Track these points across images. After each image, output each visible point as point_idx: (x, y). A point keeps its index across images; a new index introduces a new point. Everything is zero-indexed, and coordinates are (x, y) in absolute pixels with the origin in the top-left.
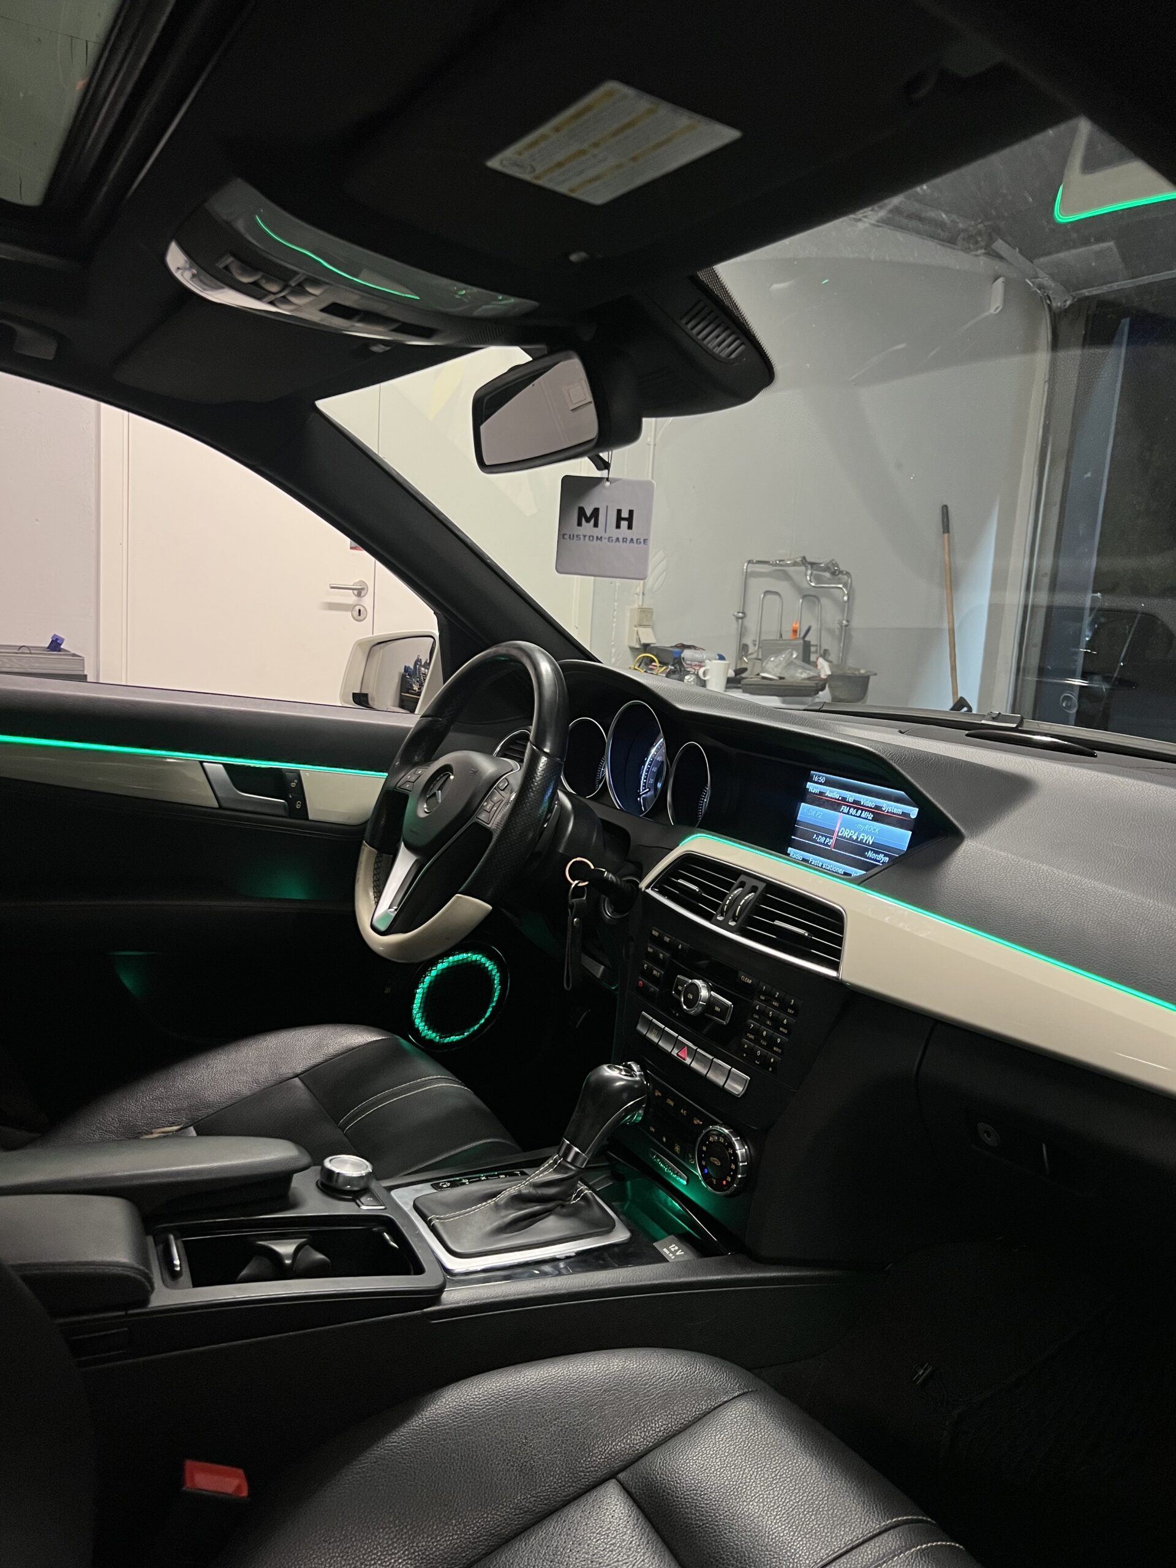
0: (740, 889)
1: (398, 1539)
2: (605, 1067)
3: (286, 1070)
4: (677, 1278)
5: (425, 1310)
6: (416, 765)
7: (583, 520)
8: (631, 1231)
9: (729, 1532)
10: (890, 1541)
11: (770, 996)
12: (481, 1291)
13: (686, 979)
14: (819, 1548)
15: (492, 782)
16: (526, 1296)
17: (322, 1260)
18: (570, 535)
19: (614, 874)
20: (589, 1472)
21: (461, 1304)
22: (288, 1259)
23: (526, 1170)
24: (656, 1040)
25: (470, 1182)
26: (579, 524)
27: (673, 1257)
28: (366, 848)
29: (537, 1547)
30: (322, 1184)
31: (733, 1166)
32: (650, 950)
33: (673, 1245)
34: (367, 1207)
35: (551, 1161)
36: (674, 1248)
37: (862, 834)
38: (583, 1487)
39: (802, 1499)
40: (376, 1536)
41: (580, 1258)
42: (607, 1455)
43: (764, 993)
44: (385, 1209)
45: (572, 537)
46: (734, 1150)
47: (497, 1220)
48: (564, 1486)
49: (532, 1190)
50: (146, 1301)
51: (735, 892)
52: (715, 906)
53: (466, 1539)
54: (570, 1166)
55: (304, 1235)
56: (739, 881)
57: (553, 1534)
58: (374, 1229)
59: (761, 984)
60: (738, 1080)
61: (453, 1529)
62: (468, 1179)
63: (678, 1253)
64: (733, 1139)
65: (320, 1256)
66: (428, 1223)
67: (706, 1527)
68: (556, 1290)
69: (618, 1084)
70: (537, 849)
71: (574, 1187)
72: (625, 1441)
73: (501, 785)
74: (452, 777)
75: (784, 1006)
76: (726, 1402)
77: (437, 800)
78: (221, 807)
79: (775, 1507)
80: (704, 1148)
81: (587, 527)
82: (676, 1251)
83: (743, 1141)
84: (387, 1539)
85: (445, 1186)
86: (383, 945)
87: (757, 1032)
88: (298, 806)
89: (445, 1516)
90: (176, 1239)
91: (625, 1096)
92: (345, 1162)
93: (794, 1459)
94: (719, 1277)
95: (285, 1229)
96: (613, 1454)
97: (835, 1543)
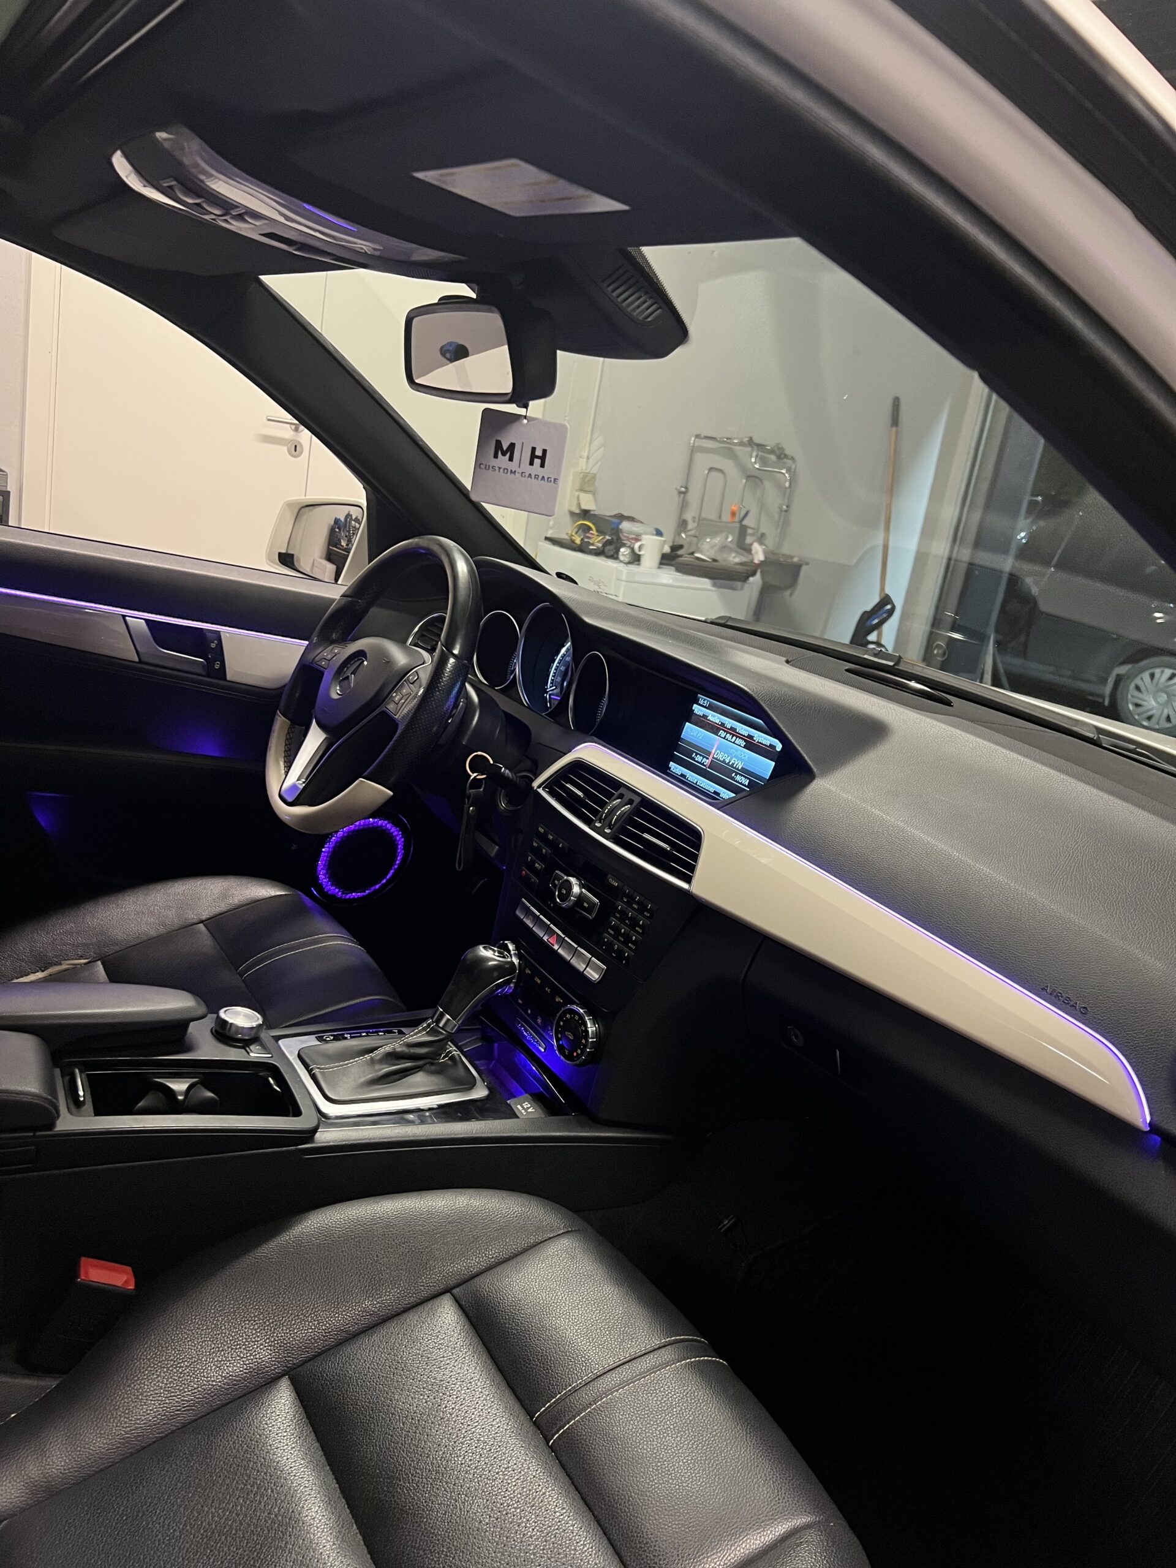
0: (619, 800)
1: (261, 1330)
2: (481, 947)
3: (192, 917)
4: (523, 1133)
5: (300, 1147)
6: (332, 642)
7: (500, 453)
8: (489, 1088)
9: (538, 1340)
10: (667, 1354)
11: (631, 900)
12: (350, 1133)
13: (563, 875)
14: (608, 1356)
15: (403, 674)
16: (389, 1140)
17: (212, 1099)
18: (486, 465)
19: (510, 770)
20: (428, 1286)
21: (332, 1144)
22: (181, 1095)
23: (403, 1029)
24: (531, 926)
25: (351, 1037)
26: (496, 456)
27: (525, 1113)
28: (279, 718)
29: (378, 1342)
30: (216, 1031)
31: (584, 1041)
32: (535, 844)
33: (526, 1103)
34: (255, 1054)
35: (425, 1025)
36: (526, 1105)
37: (734, 759)
38: (422, 1298)
39: (601, 1318)
40: (242, 1327)
41: (441, 1110)
42: (445, 1274)
43: (627, 896)
44: (272, 1057)
45: (487, 468)
46: (586, 1027)
47: (371, 1073)
48: (406, 1296)
49: (405, 1049)
50: (51, 1126)
51: (614, 803)
52: (595, 813)
53: (319, 1333)
54: (441, 1030)
55: (196, 1076)
56: (619, 792)
57: (392, 1333)
58: (261, 1074)
59: (626, 887)
60: (596, 968)
61: (309, 1325)
62: (350, 1034)
63: (529, 1110)
64: (586, 1018)
65: (210, 1094)
66: (310, 1071)
67: (519, 1335)
68: (417, 1136)
69: (490, 963)
70: (441, 742)
71: (444, 1048)
72: (461, 1263)
73: (411, 678)
74: (365, 663)
75: (642, 909)
76: (550, 1238)
77: (349, 684)
78: (140, 662)
79: (578, 1323)
80: (562, 1023)
81: (503, 460)
82: (529, 1108)
83: (595, 1021)
84: (251, 1329)
85: (328, 1039)
86: (289, 815)
87: (616, 929)
88: (217, 667)
89: (302, 1314)
90: (81, 1072)
91: (496, 974)
92: (238, 1014)
93: (600, 1287)
94: (561, 1134)
95: (180, 1070)
96: (450, 1274)
97: (622, 1353)
